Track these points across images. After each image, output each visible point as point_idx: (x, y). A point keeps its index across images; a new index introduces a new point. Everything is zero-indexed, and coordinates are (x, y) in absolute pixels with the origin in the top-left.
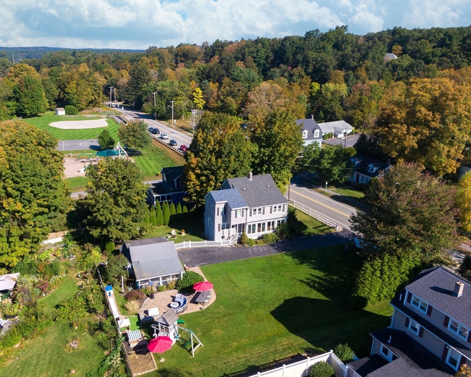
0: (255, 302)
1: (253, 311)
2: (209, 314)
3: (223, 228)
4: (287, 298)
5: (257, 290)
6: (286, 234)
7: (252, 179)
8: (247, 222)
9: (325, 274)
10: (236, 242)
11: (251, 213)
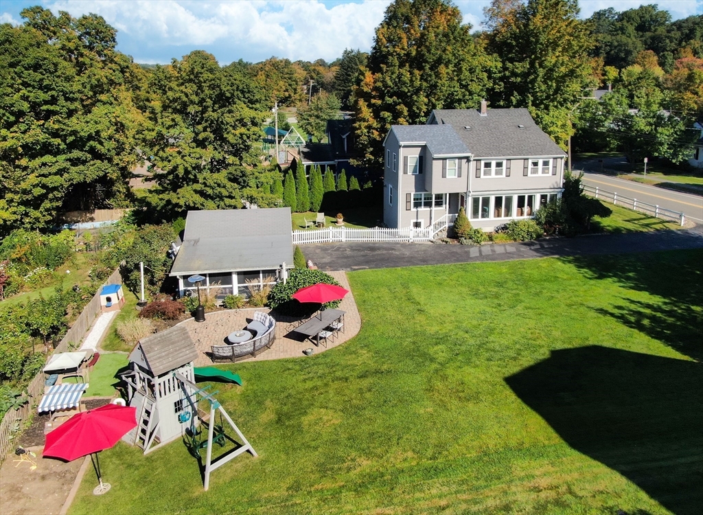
0: (463, 348)
1: (449, 372)
2: (321, 367)
3: (417, 205)
4: (559, 346)
5: (475, 322)
6: (561, 224)
7: (486, 115)
8: (470, 190)
9: (667, 301)
10: (445, 234)
11: (478, 169)
